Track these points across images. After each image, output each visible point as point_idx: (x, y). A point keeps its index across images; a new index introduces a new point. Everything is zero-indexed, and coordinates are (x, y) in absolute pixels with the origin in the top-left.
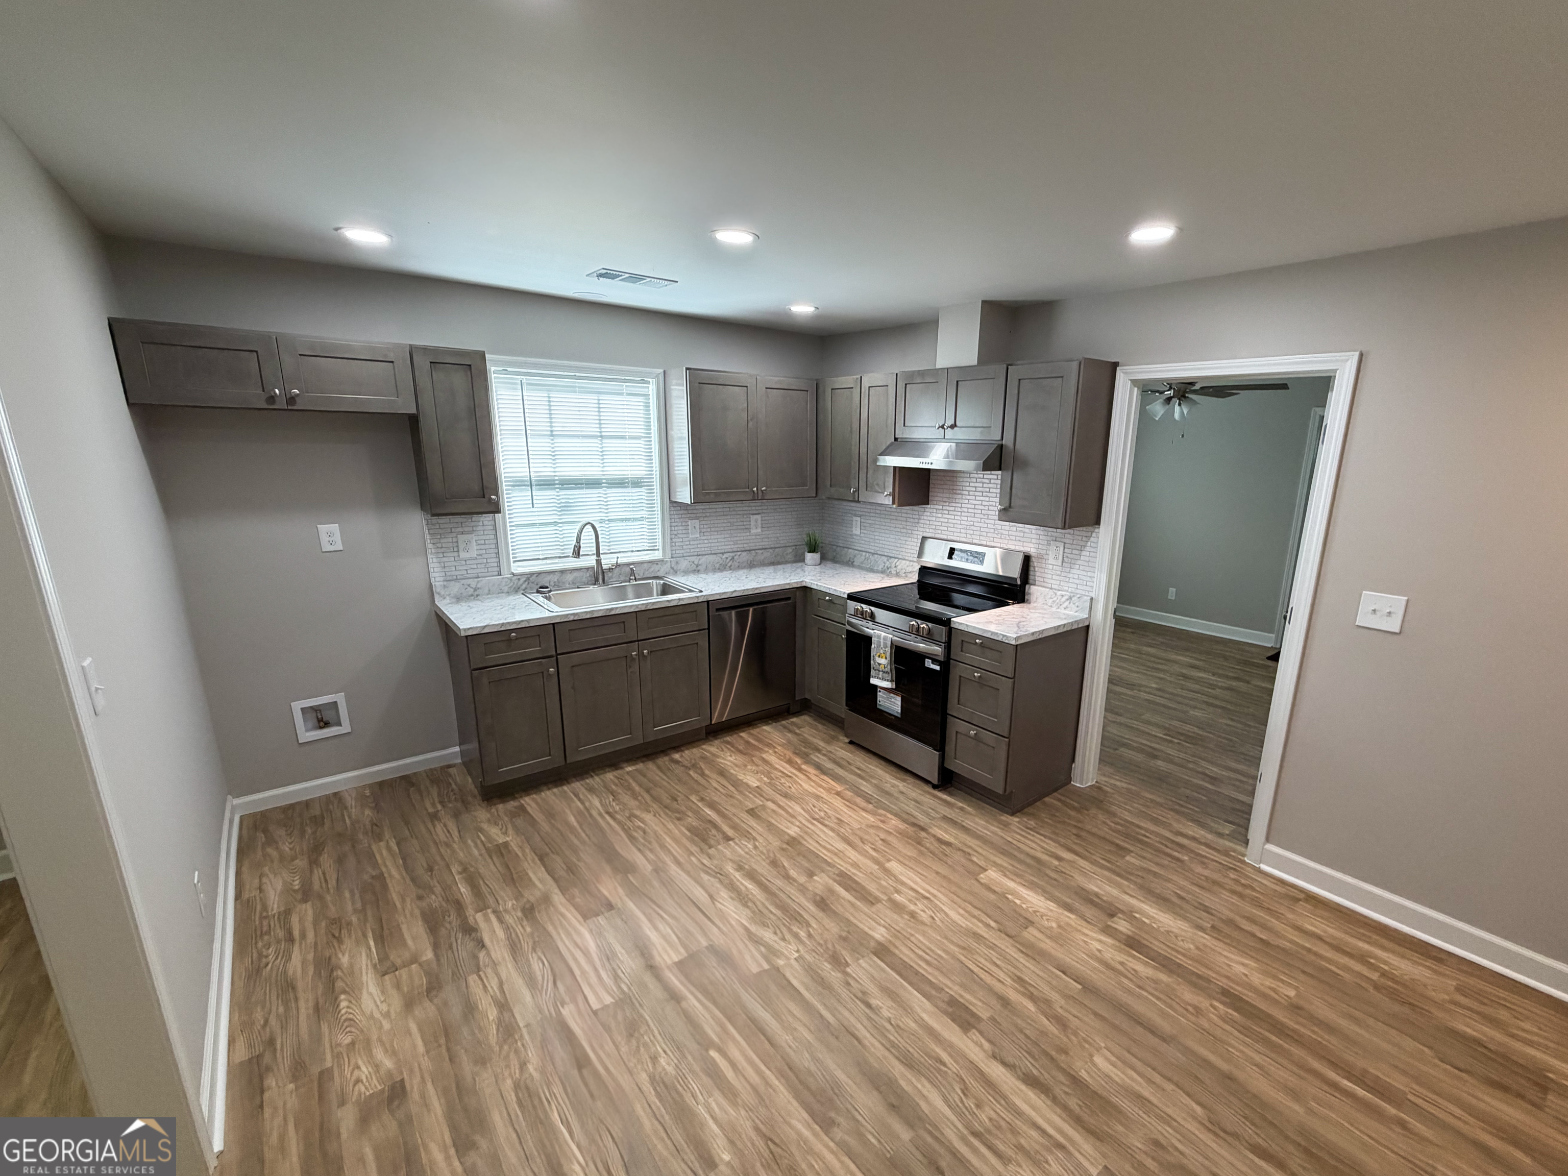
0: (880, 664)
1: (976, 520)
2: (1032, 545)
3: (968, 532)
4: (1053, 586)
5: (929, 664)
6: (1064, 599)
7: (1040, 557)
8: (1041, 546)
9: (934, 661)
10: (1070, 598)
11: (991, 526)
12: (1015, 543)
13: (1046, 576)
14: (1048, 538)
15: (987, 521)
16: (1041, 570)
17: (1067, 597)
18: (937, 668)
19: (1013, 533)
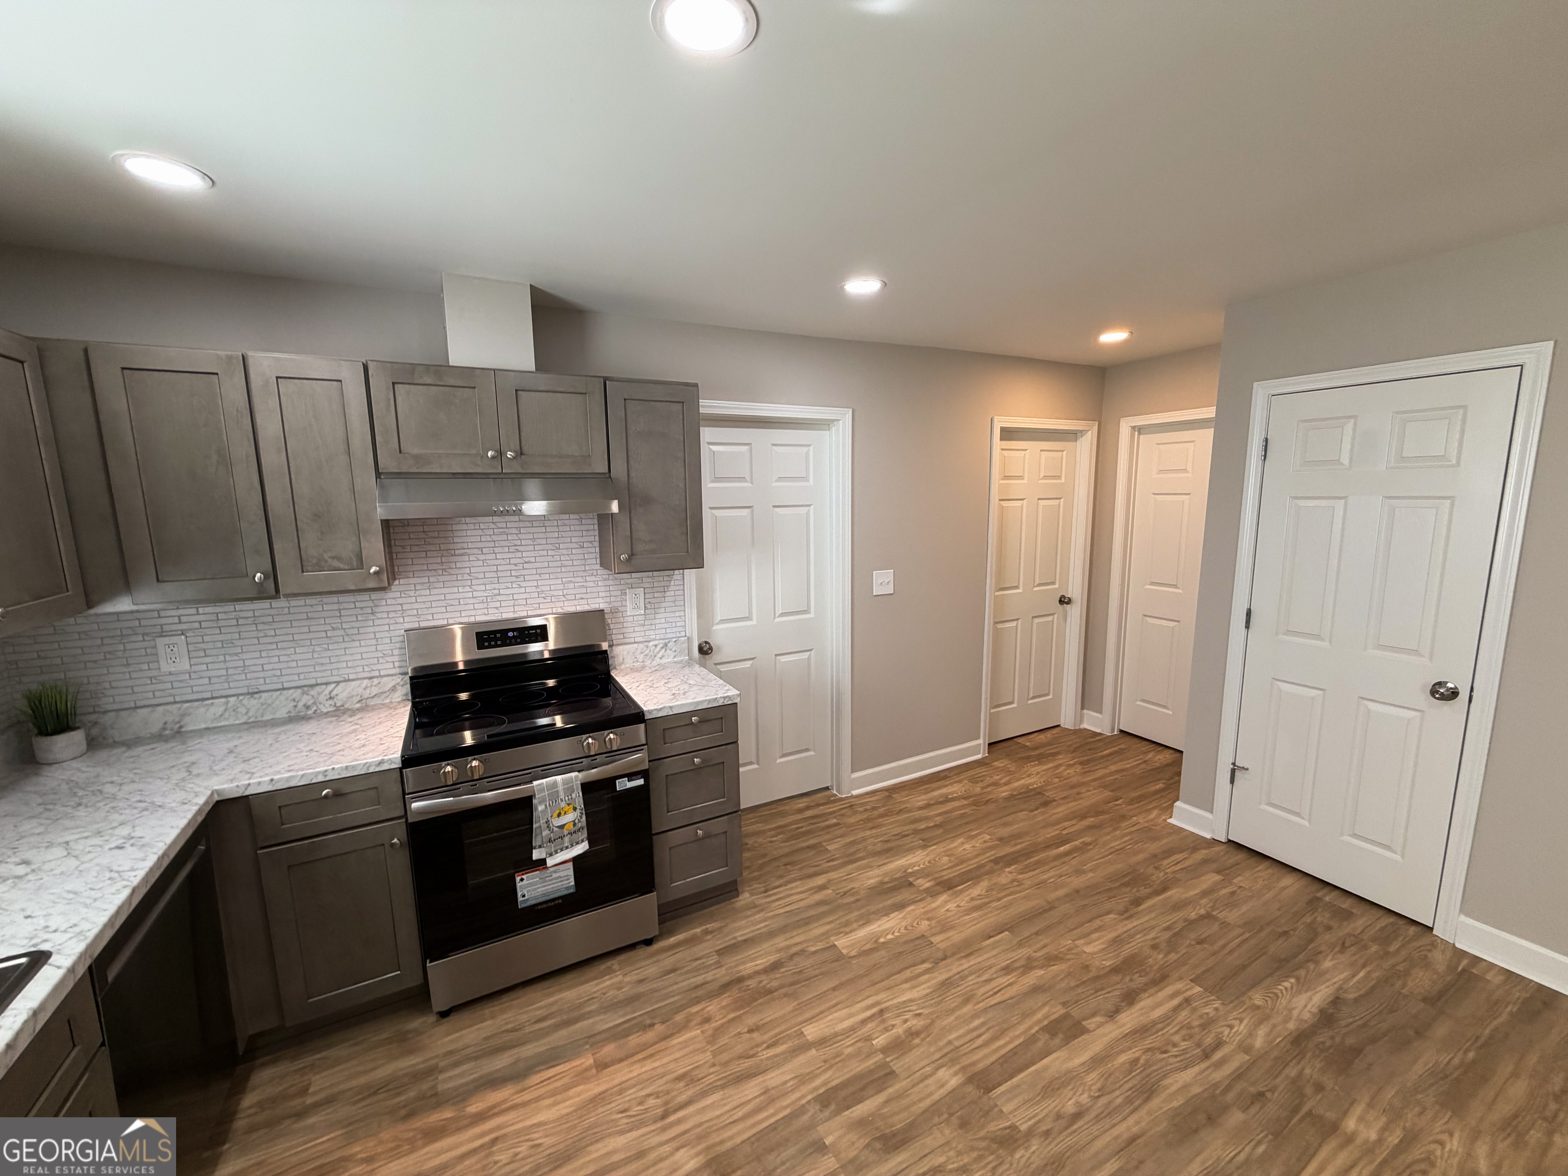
0: (562, 827)
1: (503, 586)
2: (601, 600)
3: (492, 605)
4: (637, 640)
5: (624, 784)
6: (658, 648)
7: (614, 611)
8: (613, 599)
9: (631, 776)
10: (666, 645)
11: (534, 589)
12: (576, 602)
13: (624, 630)
14: (621, 587)
15: (523, 584)
16: (617, 626)
17: (661, 645)
18: (641, 782)
19: (570, 592)
